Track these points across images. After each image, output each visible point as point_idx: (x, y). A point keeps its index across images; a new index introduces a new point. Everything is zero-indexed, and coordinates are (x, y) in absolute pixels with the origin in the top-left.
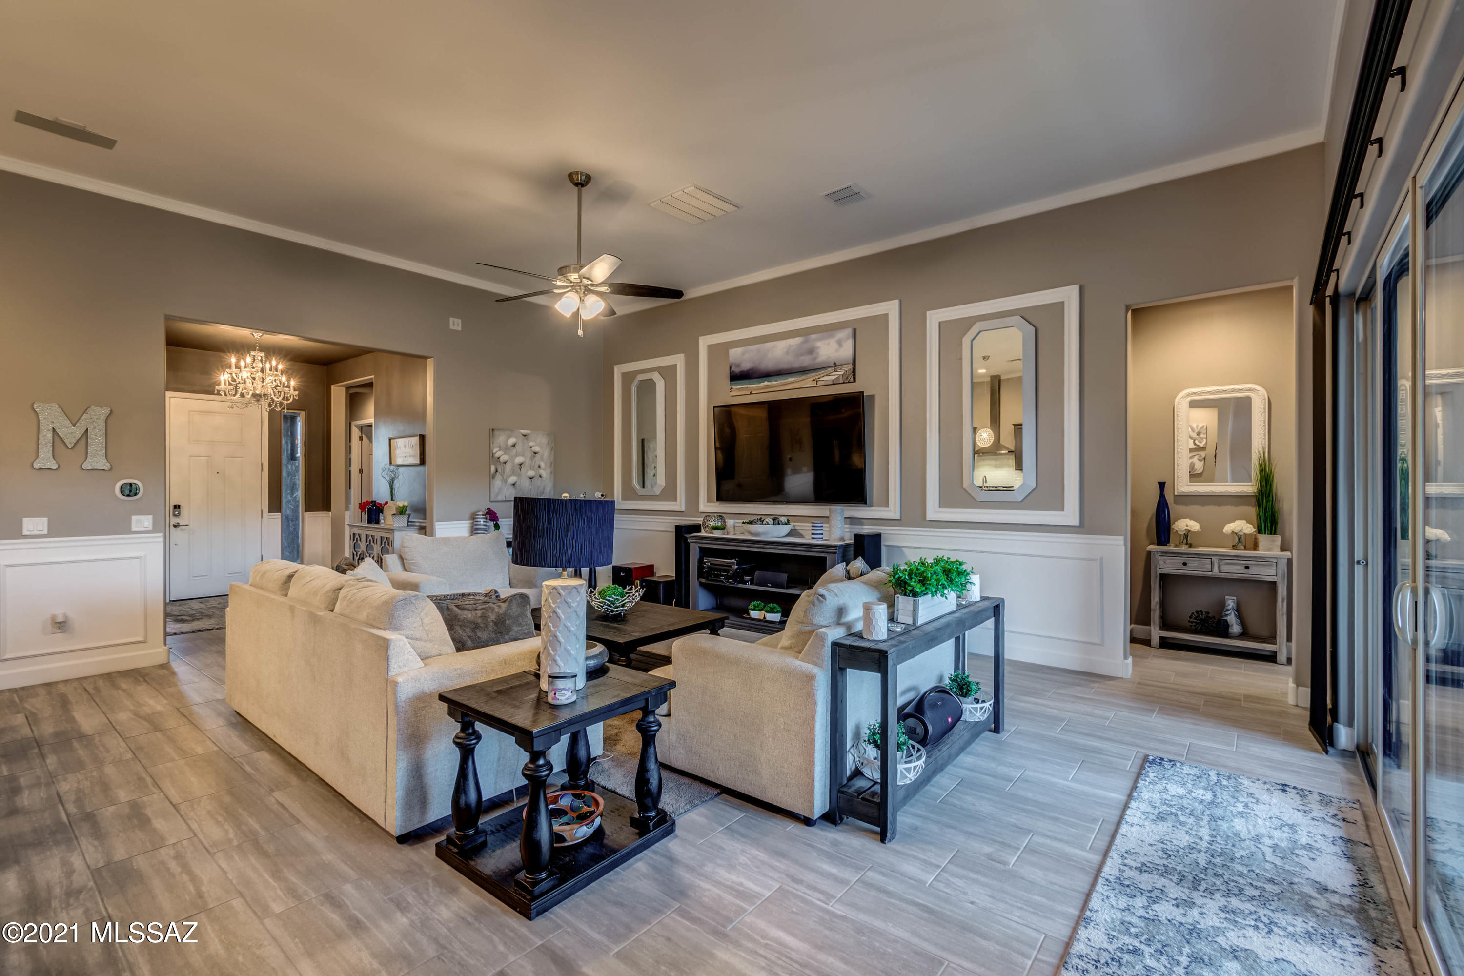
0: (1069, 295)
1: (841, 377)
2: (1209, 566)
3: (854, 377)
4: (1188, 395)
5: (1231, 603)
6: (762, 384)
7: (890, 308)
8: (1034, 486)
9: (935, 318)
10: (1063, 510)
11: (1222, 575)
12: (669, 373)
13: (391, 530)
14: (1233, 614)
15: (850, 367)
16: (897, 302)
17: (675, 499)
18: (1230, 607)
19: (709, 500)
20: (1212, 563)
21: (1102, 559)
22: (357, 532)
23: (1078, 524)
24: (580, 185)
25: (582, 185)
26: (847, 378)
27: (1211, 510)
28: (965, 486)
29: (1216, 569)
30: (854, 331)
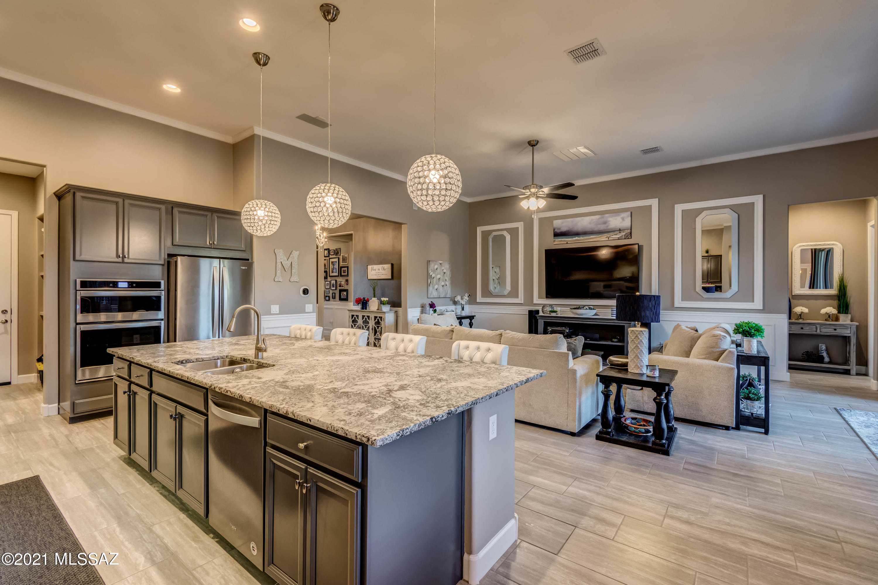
0: (758, 200)
1: (624, 236)
2: (815, 329)
3: (631, 236)
4: (800, 246)
5: (824, 347)
6: (574, 239)
7: (654, 203)
8: (737, 290)
9: (679, 208)
10: (753, 302)
11: (822, 334)
12: (514, 232)
13: (384, 313)
14: (825, 352)
15: (629, 231)
16: (657, 199)
17: (517, 297)
18: (823, 349)
19: (540, 297)
20: (816, 328)
21: (775, 325)
22: (355, 314)
23: (762, 308)
24: (533, 146)
25: (534, 146)
26: (627, 237)
27: (812, 302)
28: (697, 290)
29: (818, 331)
30: (631, 213)
